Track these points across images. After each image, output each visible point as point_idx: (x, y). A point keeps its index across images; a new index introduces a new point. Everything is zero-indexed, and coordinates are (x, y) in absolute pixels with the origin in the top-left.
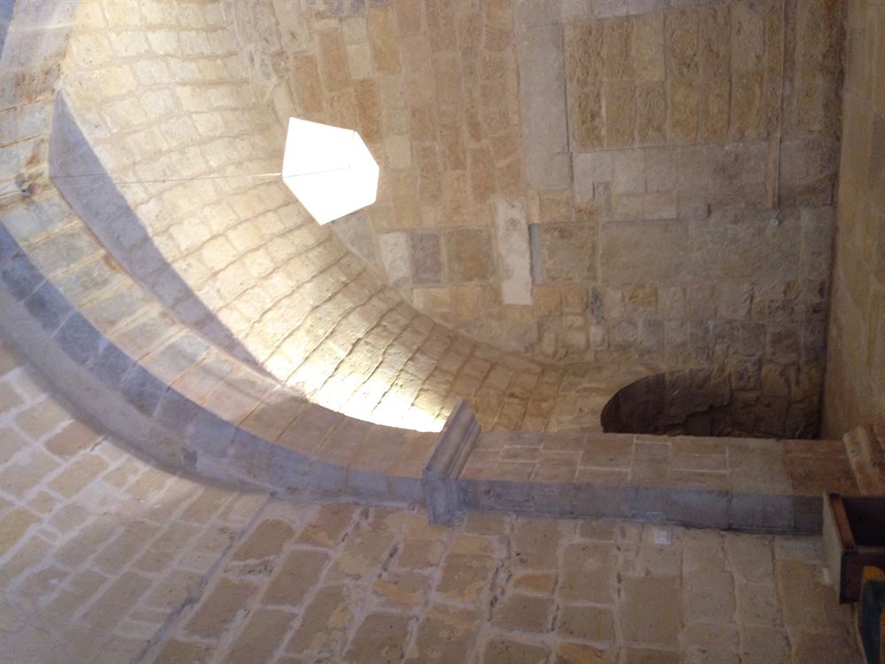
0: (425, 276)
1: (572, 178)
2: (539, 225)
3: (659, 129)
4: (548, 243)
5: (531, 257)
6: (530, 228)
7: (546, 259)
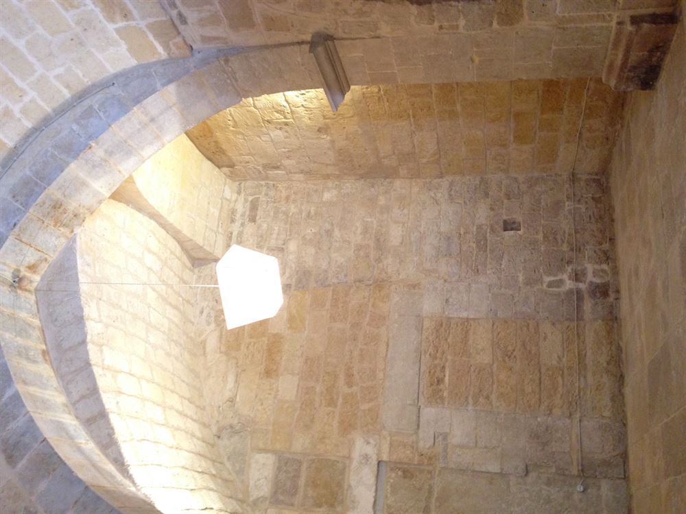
0: (281, 498)
1: (418, 425)
2: (386, 462)
3: (487, 398)
4: (392, 481)
5: (376, 491)
6: (379, 463)
7: (389, 495)
